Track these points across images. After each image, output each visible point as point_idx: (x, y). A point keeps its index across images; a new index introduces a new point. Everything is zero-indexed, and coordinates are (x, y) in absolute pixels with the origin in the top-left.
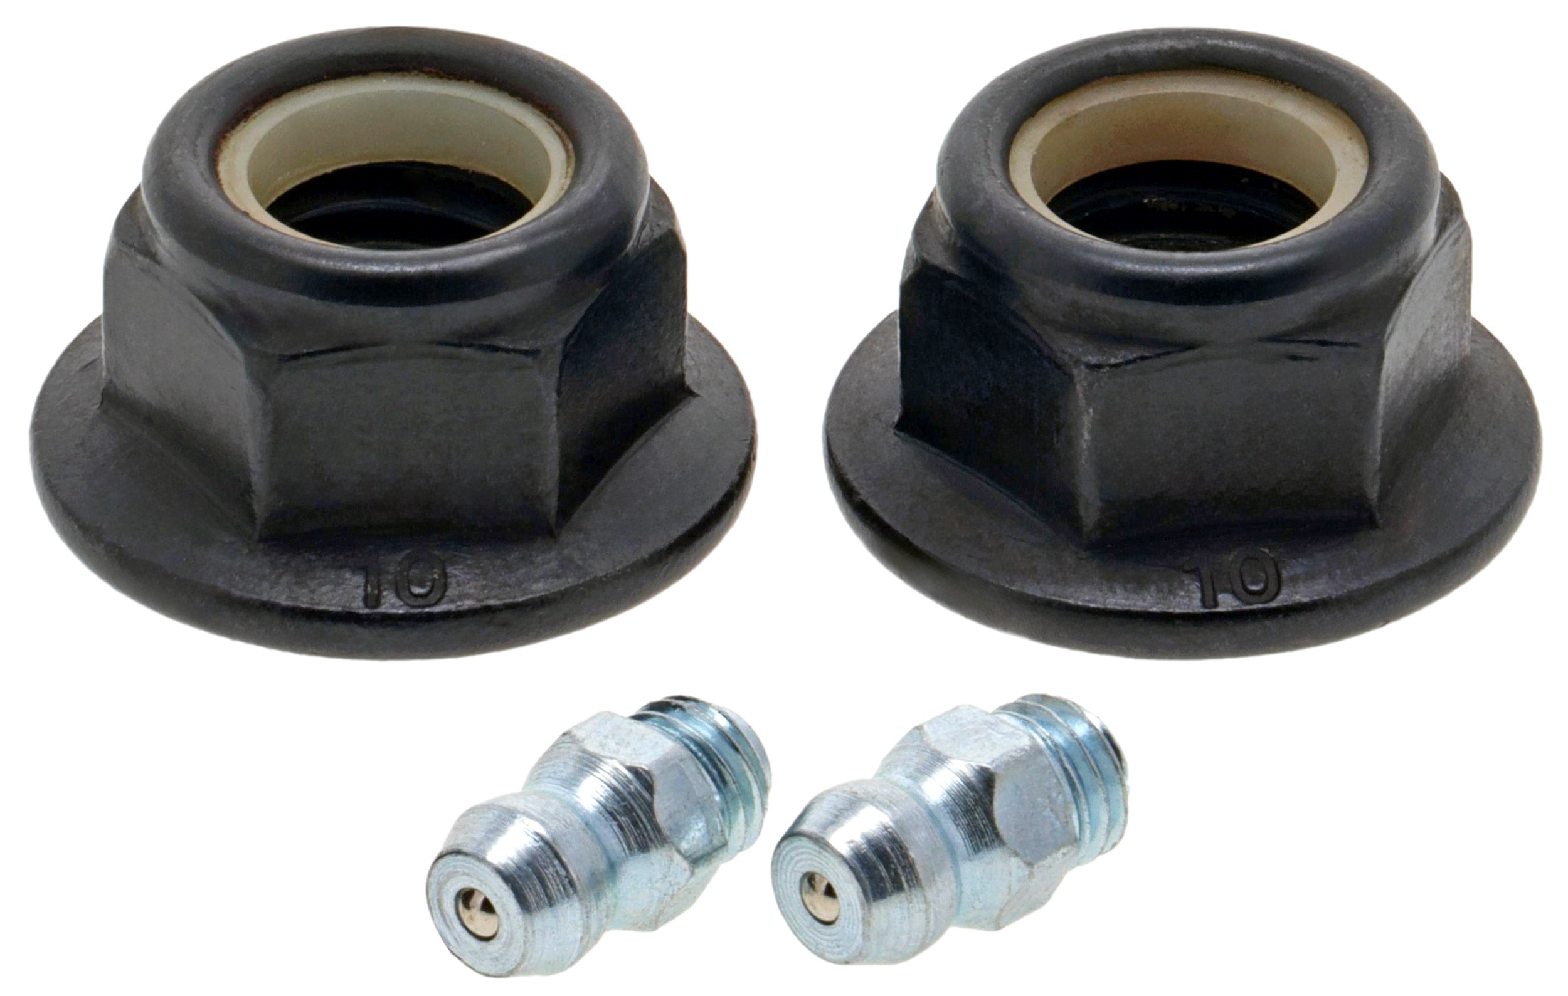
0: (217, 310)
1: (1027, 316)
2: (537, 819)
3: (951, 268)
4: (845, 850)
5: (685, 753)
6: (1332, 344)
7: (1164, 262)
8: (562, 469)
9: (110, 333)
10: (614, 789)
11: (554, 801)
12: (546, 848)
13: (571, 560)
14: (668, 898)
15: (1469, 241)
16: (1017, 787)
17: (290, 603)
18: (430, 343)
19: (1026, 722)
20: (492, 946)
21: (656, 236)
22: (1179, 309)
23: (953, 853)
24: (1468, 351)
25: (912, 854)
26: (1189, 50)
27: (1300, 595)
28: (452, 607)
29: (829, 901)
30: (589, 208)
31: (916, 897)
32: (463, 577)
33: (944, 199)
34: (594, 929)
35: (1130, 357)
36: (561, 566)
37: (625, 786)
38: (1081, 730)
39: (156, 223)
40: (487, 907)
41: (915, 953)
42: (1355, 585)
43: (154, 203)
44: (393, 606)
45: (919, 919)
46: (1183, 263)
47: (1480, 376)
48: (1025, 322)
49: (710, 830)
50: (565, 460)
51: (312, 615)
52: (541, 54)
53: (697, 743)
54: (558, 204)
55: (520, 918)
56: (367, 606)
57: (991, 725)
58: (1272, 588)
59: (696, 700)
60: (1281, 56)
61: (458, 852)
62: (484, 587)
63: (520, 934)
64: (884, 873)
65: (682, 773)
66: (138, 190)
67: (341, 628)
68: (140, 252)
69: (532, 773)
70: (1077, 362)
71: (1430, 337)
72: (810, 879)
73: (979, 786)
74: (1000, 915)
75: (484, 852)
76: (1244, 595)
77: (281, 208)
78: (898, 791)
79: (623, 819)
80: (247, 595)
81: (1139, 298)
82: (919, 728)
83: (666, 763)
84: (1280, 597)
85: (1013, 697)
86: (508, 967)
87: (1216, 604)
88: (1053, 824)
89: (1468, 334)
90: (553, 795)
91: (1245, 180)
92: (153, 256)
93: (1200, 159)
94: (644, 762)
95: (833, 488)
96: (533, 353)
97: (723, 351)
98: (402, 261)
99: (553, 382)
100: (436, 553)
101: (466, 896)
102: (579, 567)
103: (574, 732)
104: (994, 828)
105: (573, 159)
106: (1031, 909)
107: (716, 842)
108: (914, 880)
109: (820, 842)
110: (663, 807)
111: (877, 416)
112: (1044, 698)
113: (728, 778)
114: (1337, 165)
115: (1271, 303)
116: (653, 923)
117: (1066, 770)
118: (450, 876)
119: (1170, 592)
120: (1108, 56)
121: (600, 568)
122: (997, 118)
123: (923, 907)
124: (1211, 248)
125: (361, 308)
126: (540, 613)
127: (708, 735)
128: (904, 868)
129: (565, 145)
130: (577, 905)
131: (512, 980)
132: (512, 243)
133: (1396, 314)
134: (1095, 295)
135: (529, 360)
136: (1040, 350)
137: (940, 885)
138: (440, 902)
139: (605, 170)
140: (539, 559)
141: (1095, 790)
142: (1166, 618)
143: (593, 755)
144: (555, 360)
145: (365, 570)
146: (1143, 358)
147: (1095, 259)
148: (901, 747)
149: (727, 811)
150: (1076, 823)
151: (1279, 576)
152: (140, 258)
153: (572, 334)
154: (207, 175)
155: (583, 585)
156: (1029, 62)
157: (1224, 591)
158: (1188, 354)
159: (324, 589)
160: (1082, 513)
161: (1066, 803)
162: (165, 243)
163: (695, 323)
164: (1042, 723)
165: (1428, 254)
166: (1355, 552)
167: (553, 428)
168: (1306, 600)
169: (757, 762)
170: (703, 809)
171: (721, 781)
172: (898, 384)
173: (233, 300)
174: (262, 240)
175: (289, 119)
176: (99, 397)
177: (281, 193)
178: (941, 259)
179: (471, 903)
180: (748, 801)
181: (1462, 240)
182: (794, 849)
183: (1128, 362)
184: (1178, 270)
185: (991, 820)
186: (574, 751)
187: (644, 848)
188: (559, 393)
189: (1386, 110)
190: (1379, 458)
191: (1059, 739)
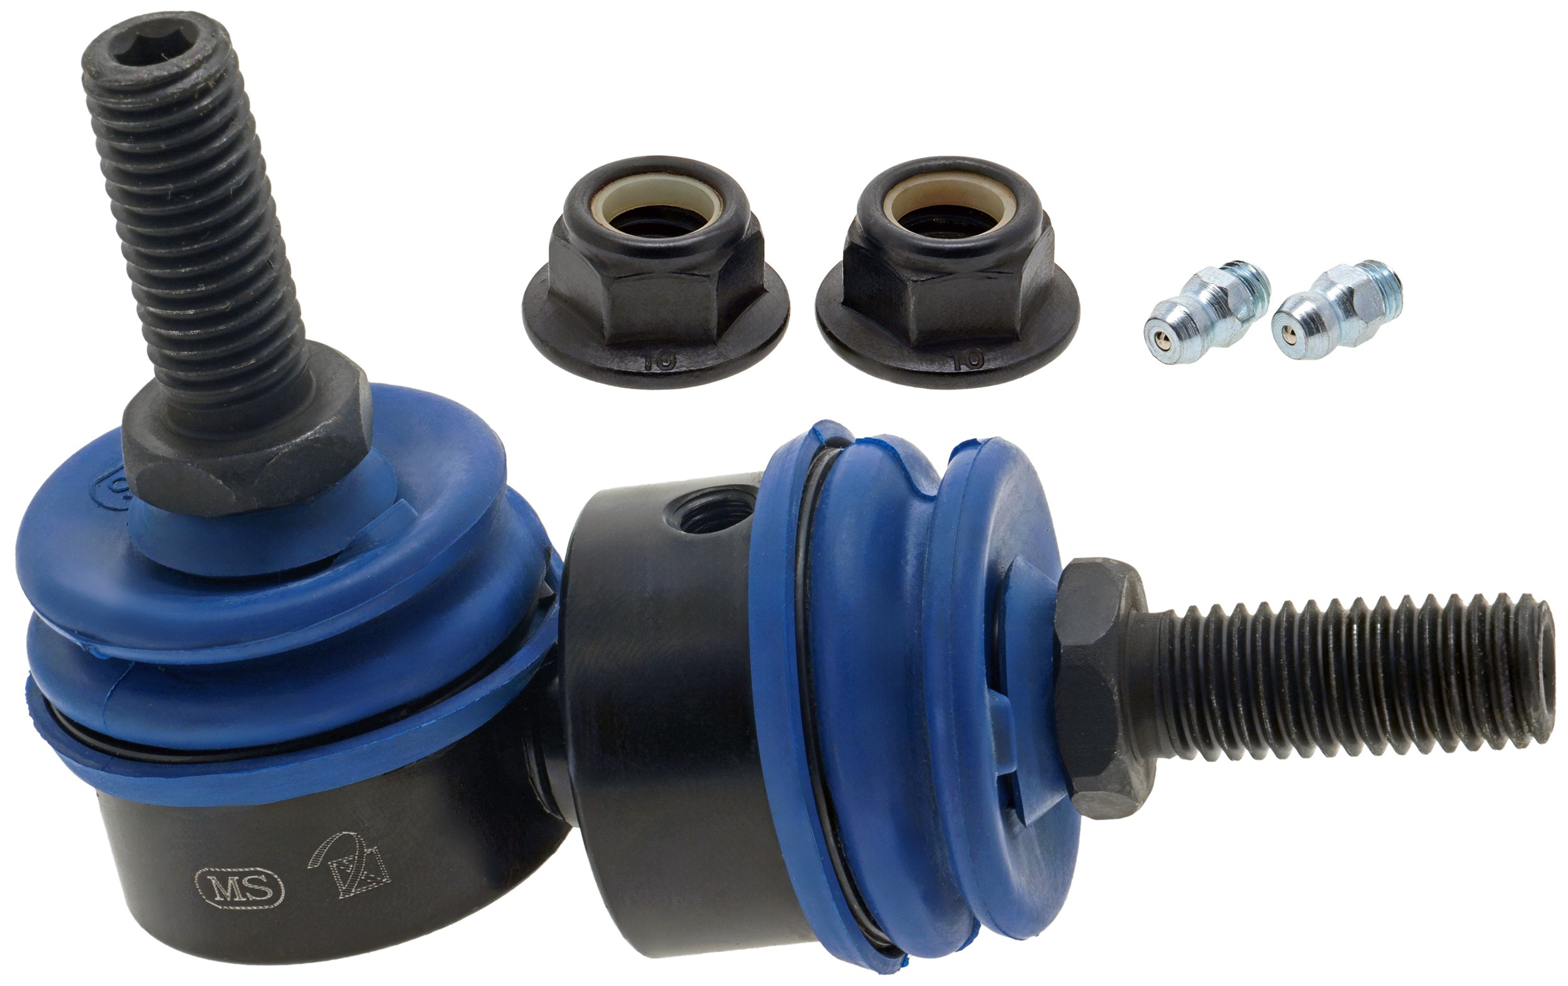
0: (591, 260)
1: (890, 263)
2: (1185, 306)
3: (862, 245)
4: (1299, 318)
5: (1240, 282)
6: (1003, 273)
7: (941, 243)
8: (718, 319)
9: (551, 269)
10: (1213, 295)
11: (1191, 300)
12: (1188, 317)
13: (722, 353)
14: (1233, 335)
15: (1054, 235)
16: (1362, 294)
17: (618, 369)
18: (670, 272)
19: (1365, 270)
20: (1168, 353)
21: (753, 233)
22: (946, 260)
23: (1338, 319)
24: (1053, 275)
25: (1323, 319)
26: (950, 164)
27: (991, 366)
28: (678, 370)
29: (1293, 336)
30: (729, 222)
31: (1325, 335)
32: (682, 359)
33: (859, 219)
34: (1206, 347)
35: (928, 278)
36: (718, 355)
37: (1217, 294)
38: (1386, 273)
39: (568, 228)
40: (1166, 339)
41: (1324, 356)
42: (1011, 362)
43: (567, 220)
44: (656, 370)
45: (1326, 343)
46: (948, 243)
47: (1058, 285)
48: (889, 265)
49: (1249, 311)
50: (720, 316)
51: (626, 373)
52: (710, 166)
53: (1244, 278)
54: (717, 221)
55: (1179, 343)
56: (646, 370)
57: (1352, 271)
58: (981, 363)
59: (1243, 262)
60: (984, 166)
61: (1156, 318)
62: (690, 363)
63: (1178, 349)
64: (1313, 326)
65: (1238, 289)
66: (562, 216)
67: (637, 378)
68: (563, 239)
69: (1183, 289)
70: (909, 280)
71: (1039, 271)
72: (1286, 328)
73: (1348, 294)
74: (1356, 342)
75: (1165, 318)
76: (971, 366)
77: (615, 223)
78: (1318, 296)
79: (1216, 306)
80: (602, 366)
81: (932, 256)
82: (1326, 272)
83: (1232, 285)
84: (984, 367)
85: (1361, 261)
86: (1174, 361)
87: (960, 369)
88: (1375, 308)
89: (1053, 269)
90: (1191, 297)
91: (971, 212)
92: (567, 241)
93: (954, 204)
94: (1224, 285)
95: (819, 326)
96: (708, 276)
97: (778, 276)
98: (659, 242)
99: (715, 287)
100: (672, 350)
101: (1158, 335)
102: (725, 355)
103: (1199, 274)
104: (1354, 309)
105: (722, 205)
106: (1367, 339)
107: (1251, 315)
108: (1324, 329)
109: (1289, 314)
110: (1231, 302)
111: (835, 300)
112: (1372, 261)
113: (1255, 291)
114: (1005, 207)
115: (980, 257)
116: (1228, 344)
117: (1380, 288)
118: (1152, 327)
119: (943, 365)
120: (920, 166)
121: (732, 356)
122: (879, 189)
123: (1327, 339)
124: (958, 238)
125: (644, 259)
126: (710, 372)
127: (1248, 275)
128: (1320, 324)
129: (719, 199)
130: (1199, 338)
131: (1175, 365)
132: (700, 236)
133: (1026, 262)
134: (915, 255)
135: (706, 279)
136: (895, 275)
137: (1334, 331)
138: (1149, 337)
139: (734, 208)
140: (710, 353)
141: (1391, 296)
142: (942, 374)
143: (1205, 282)
144: (716, 279)
145: (645, 357)
146: (933, 278)
147: (915, 241)
148: (1319, 279)
149: (1255, 303)
150: (1384, 308)
151: (983, 359)
152: (562, 241)
153: (722, 269)
154: (587, 210)
155: (726, 362)
156: (891, 169)
157: (963, 364)
158: (950, 277)
159: (630, 364)
160: (911, 335)
161: (1380, 300)
162: (572, 236)
163: (767, 265)
164: (1371, 271)
165: (1038, 240)
166: (1011, 350)
167: (715, 304)
168: (993, 368)
169: (1266, 285)
170: (1246, 302)
171: (1253, 292)
172: (843, 287)
173: (597, 257)
174: (607, 234)
175: (617, 190)
176: (547, 292)
177: (615, 217)
178: (858, 241)
179: (1161, 337)
180: (1263, 299)
181: (1051, 234)
182: (1279, 317)
183: (928, 280)
184: (946, 246)
185: (1353, 307)
186: (1199, 281)
187: (1224, 317)
188: (717, 291)
189: (1023, 186)
190: (1020, 315)
191: (1378, 277)
